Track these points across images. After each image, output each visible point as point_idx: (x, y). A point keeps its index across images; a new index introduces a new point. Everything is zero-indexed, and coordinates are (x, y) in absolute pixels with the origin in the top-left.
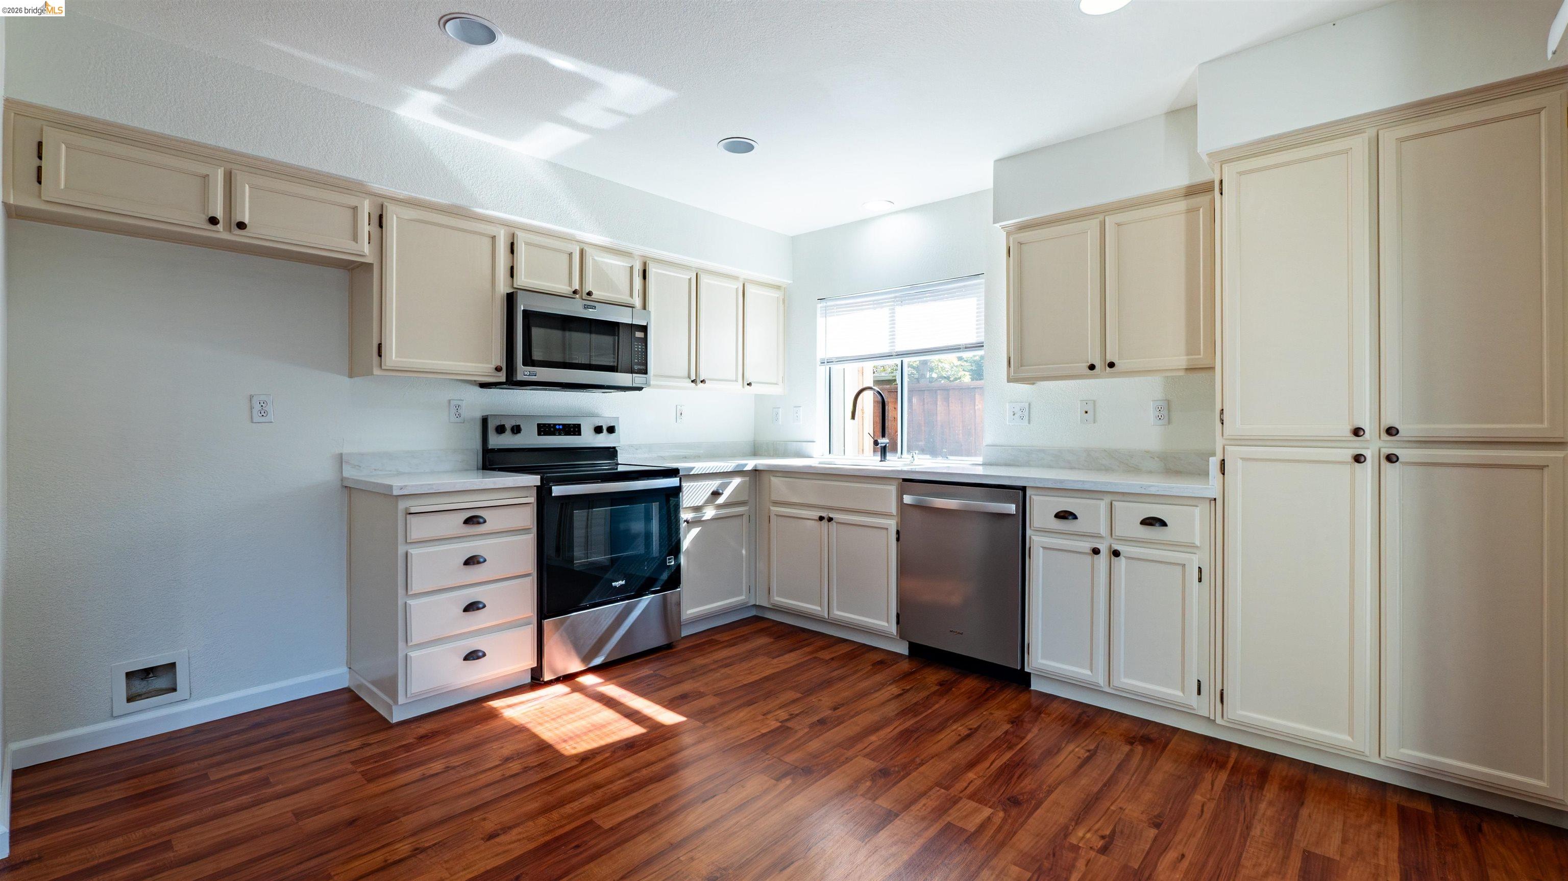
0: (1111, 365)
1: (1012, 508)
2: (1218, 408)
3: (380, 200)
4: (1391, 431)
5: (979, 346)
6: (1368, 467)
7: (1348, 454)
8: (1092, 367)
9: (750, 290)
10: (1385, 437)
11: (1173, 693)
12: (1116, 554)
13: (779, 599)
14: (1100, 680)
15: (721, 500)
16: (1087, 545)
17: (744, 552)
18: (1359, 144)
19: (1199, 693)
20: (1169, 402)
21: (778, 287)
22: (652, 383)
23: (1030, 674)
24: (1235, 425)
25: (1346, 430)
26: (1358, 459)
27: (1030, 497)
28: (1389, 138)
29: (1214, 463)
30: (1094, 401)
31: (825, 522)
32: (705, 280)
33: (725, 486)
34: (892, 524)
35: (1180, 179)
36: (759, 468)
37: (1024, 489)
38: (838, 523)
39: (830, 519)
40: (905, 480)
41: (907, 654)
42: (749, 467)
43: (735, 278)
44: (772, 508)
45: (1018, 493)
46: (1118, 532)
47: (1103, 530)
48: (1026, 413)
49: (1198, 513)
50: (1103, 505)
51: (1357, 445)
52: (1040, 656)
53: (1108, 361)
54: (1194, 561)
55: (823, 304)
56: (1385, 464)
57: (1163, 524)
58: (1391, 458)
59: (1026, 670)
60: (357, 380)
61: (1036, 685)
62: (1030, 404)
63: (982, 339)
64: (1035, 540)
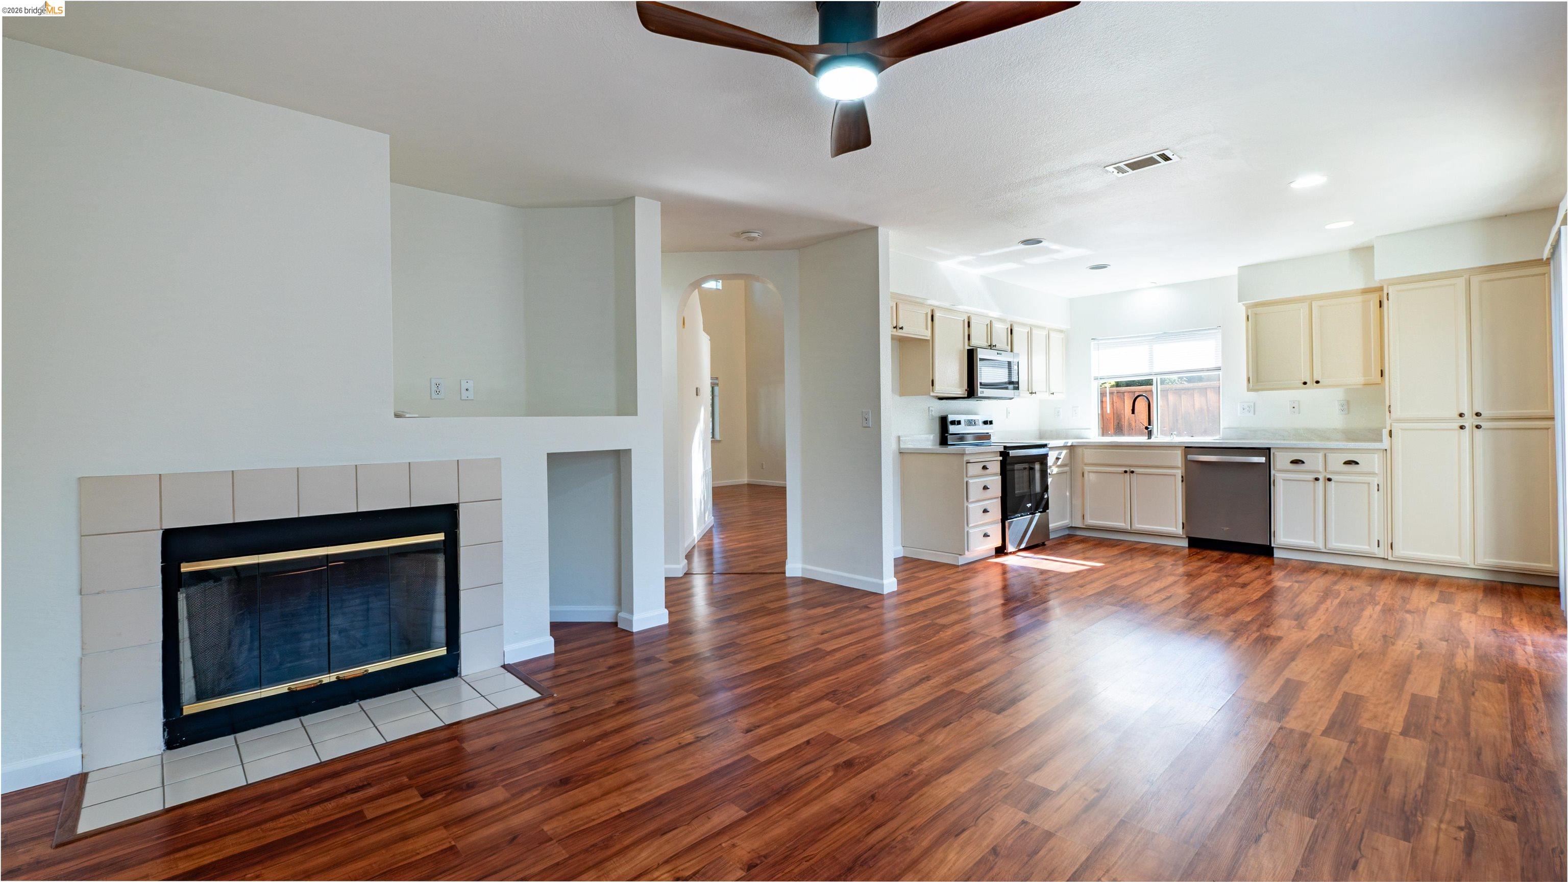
0: (1317, 382)
1: (1262, 460)
2: (1387, 404)
3: (932, 308)
4: (1478, 414)
5: (1219, 369)
6: (1467, 430)
7: (1456, 425)
8: (1305, 383)
9: (1052, 335)
10: (1475, 417)
11: (1362, 547)
12: (1329, 480)
13: (1090, 522)
14: (1320, 545)
15: (1059, 462)
16: (1311, 477)
17: (1068, 494)
18: (1461, 282)
19: (1378, 546)
20: (1348, 402)
21: (1061, 331)
22: (1021, 395)
23: (1273, 547)
24: (1397, 412)
25: (1456, 415)
26: (1462, 427)
27: (1274, 453)
28: (1475, 280)
29: (1385, 433)
30: (1299, 402)
31: (1127, 475)
32: (1035, 332)
33: (1060, 454)
34: (1179, 473)
35: (1361, 285)
36: (1074, 444)
37: (1269, 449)
38: (1137, 474)
39: (1132, 472)
40: (1186, 447)
41: (1187, 546)
42: (1069, 444)
43: (1043, 328)
44: (1085, 468)
45: (1266, 451)
46: (1330, 468)
47: (1321, 468)
48: (1252, 409)
49: (1376, 458)
50: (1320, 456)
51: (1461, 422)
52: (1282, 536)
53: (1315, 380)
54: (1375, 481)
55: (1096, 342)
56: (1475, 429)
57: (1357, 463)
58: (1478, 427)
59: (1272, 545)
60: (903, 397)
61: (1277, 554)
62: (1254, 403)
63: (1219, 365)
64: (1278, 476)
